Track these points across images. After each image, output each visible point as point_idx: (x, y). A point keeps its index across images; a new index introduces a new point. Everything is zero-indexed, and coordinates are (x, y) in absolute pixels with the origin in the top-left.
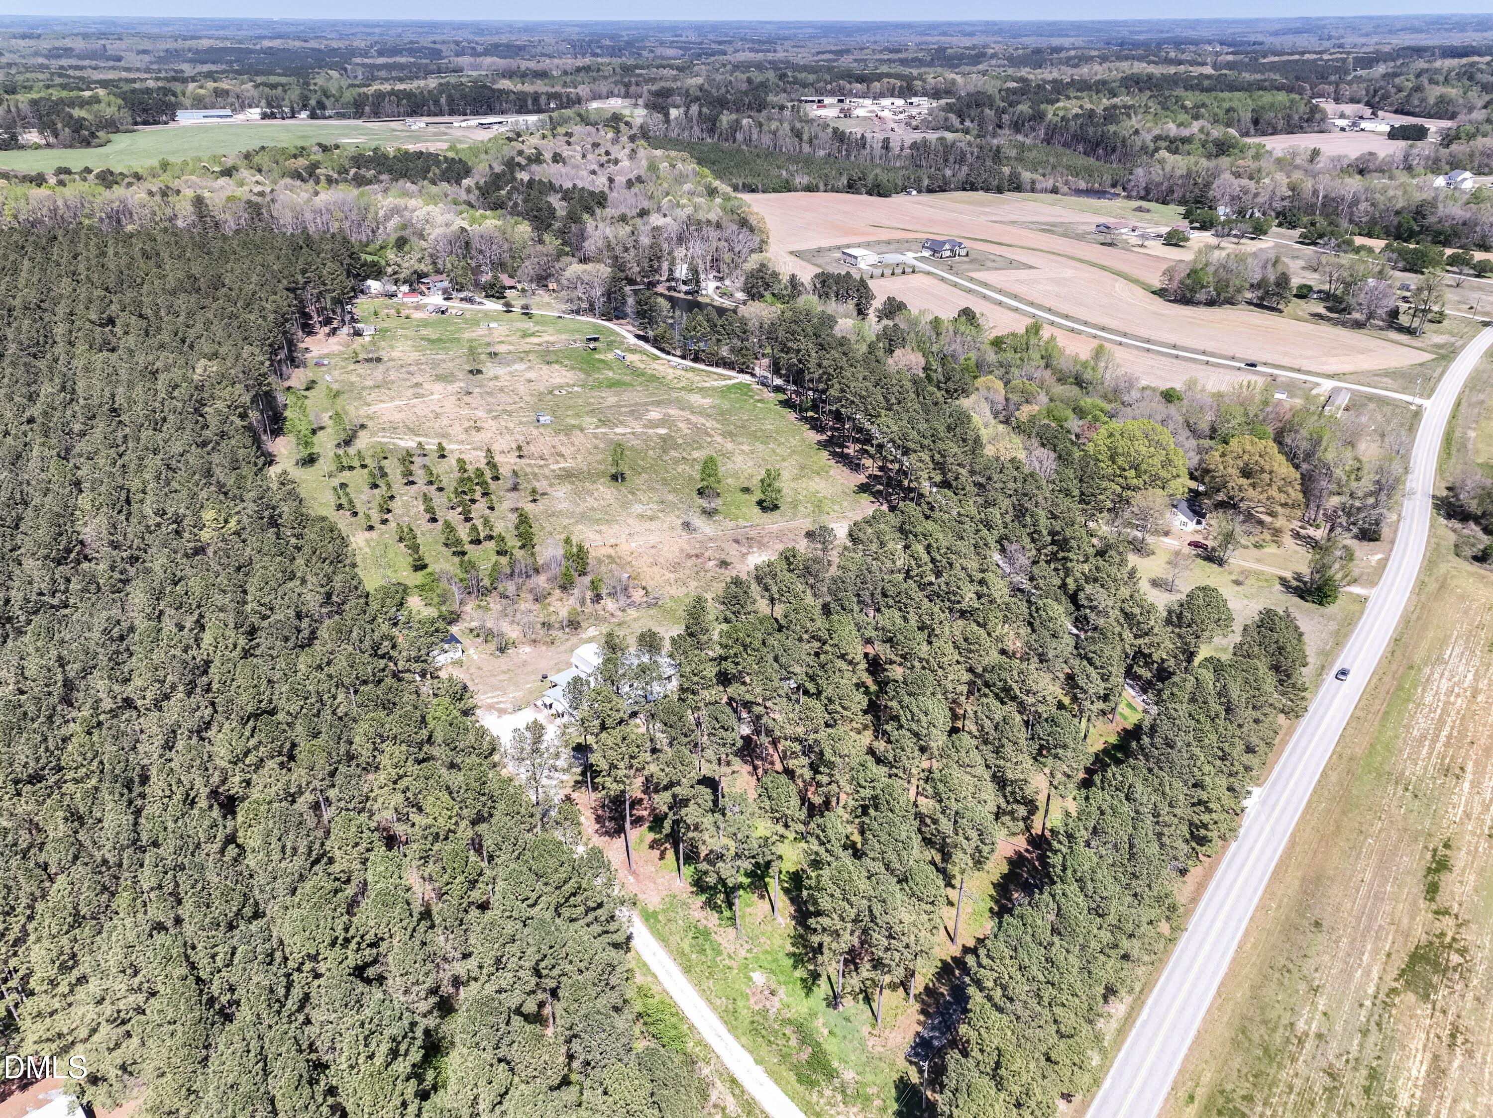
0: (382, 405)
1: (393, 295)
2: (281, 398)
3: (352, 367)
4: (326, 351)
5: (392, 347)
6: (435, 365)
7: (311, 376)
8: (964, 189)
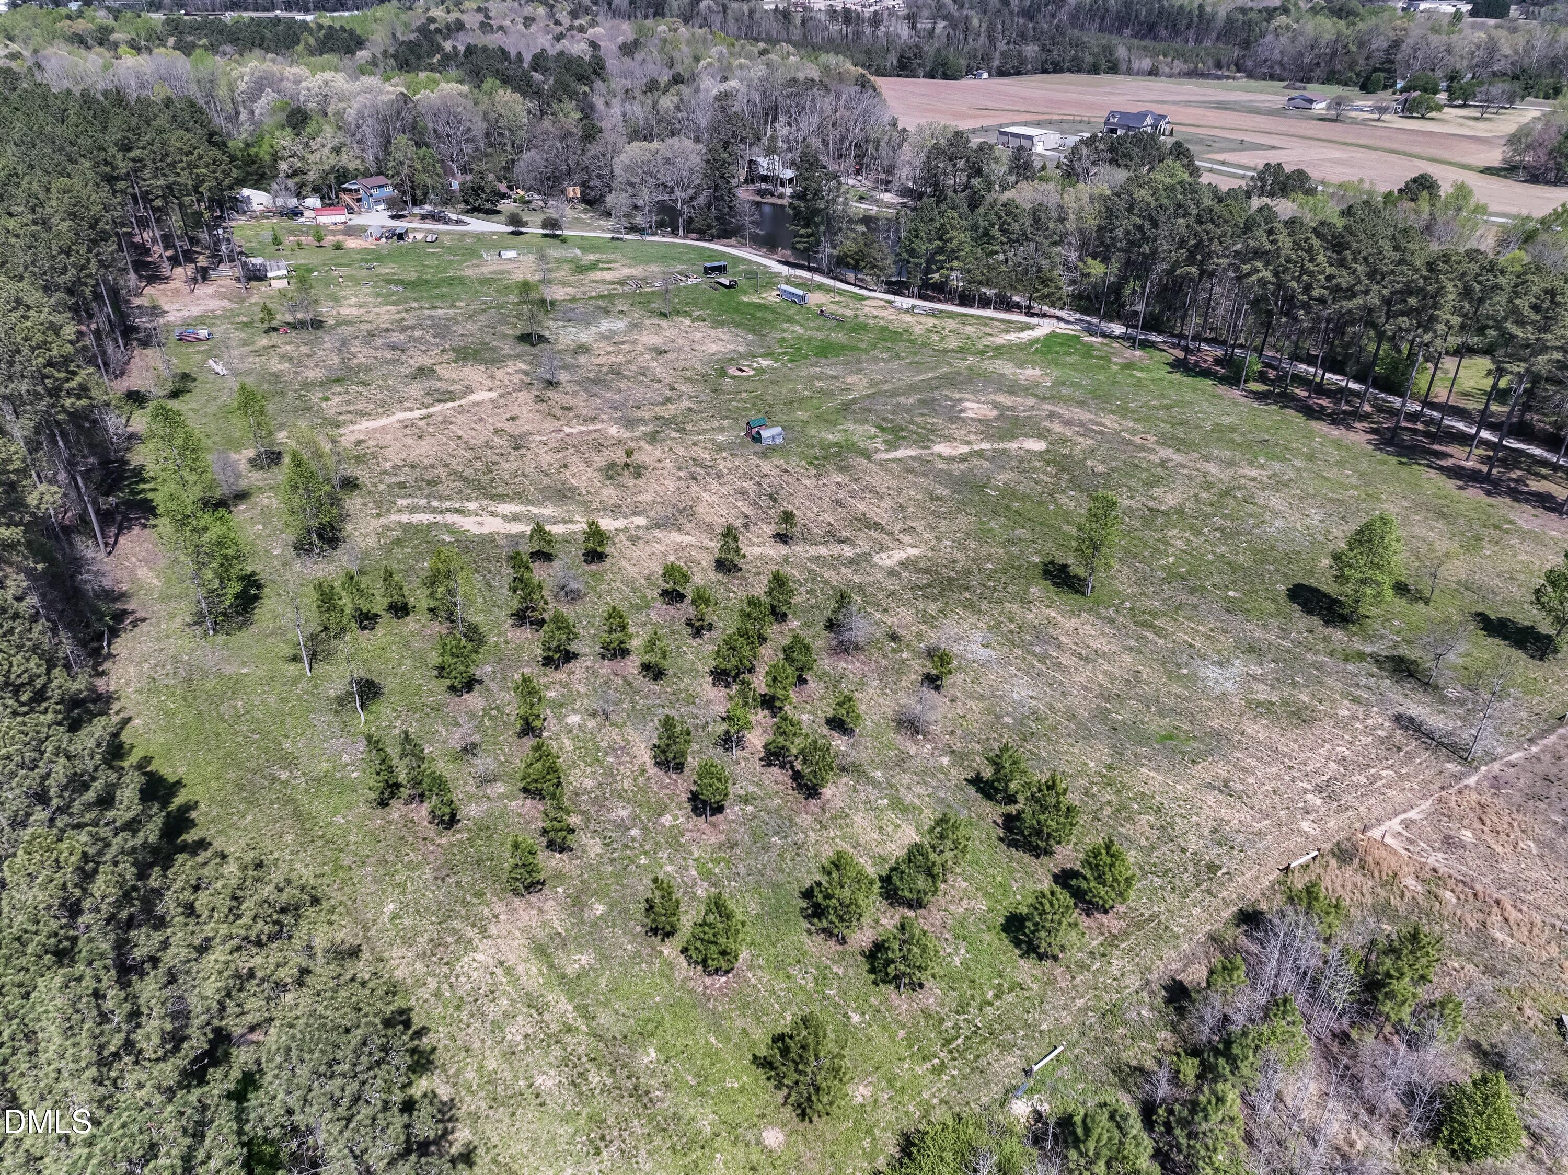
0: (365, 425)
1: (295, 213)
2: (113, 422)
3: (264, 341)
4: (196, 311)
5: (336, 299)
6: (442, 330)
7: (178, 365)
8: (1045, 71)
